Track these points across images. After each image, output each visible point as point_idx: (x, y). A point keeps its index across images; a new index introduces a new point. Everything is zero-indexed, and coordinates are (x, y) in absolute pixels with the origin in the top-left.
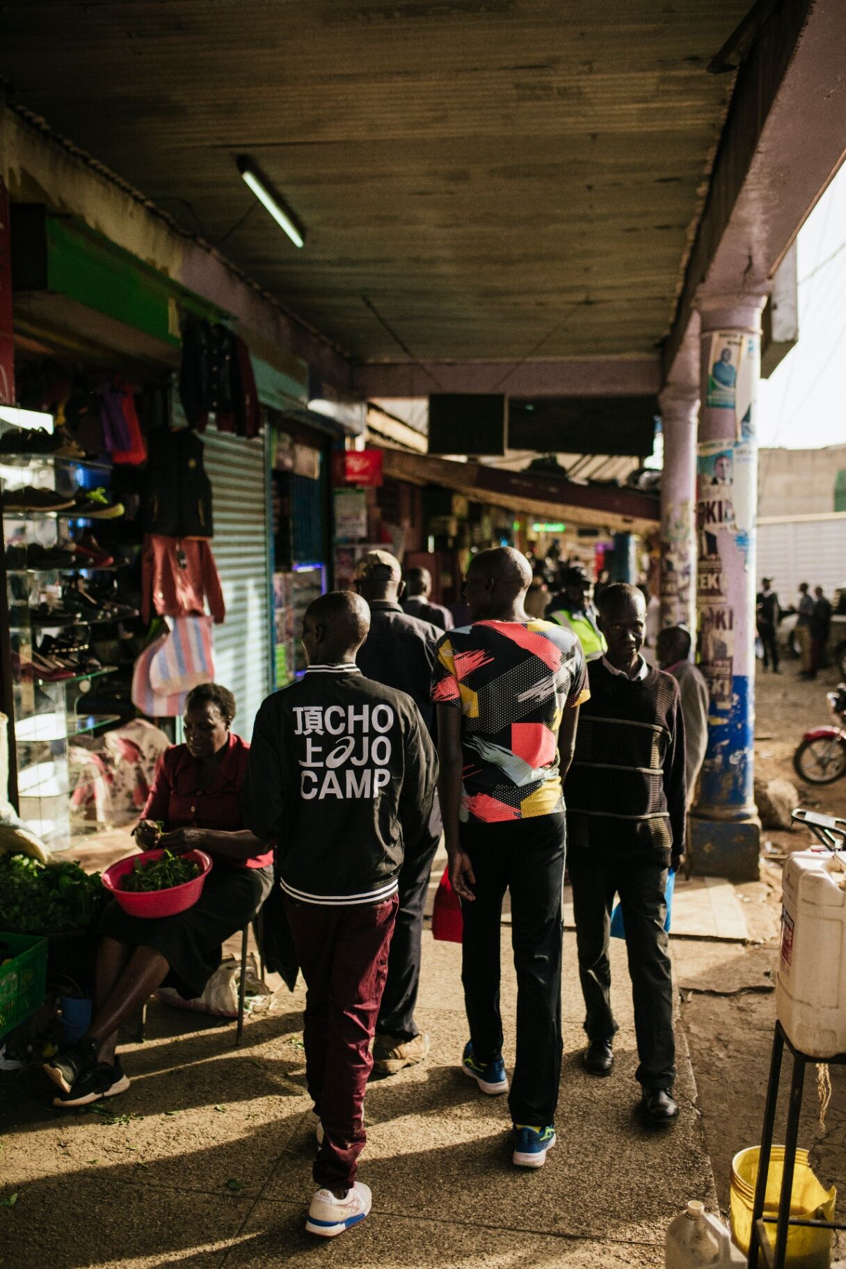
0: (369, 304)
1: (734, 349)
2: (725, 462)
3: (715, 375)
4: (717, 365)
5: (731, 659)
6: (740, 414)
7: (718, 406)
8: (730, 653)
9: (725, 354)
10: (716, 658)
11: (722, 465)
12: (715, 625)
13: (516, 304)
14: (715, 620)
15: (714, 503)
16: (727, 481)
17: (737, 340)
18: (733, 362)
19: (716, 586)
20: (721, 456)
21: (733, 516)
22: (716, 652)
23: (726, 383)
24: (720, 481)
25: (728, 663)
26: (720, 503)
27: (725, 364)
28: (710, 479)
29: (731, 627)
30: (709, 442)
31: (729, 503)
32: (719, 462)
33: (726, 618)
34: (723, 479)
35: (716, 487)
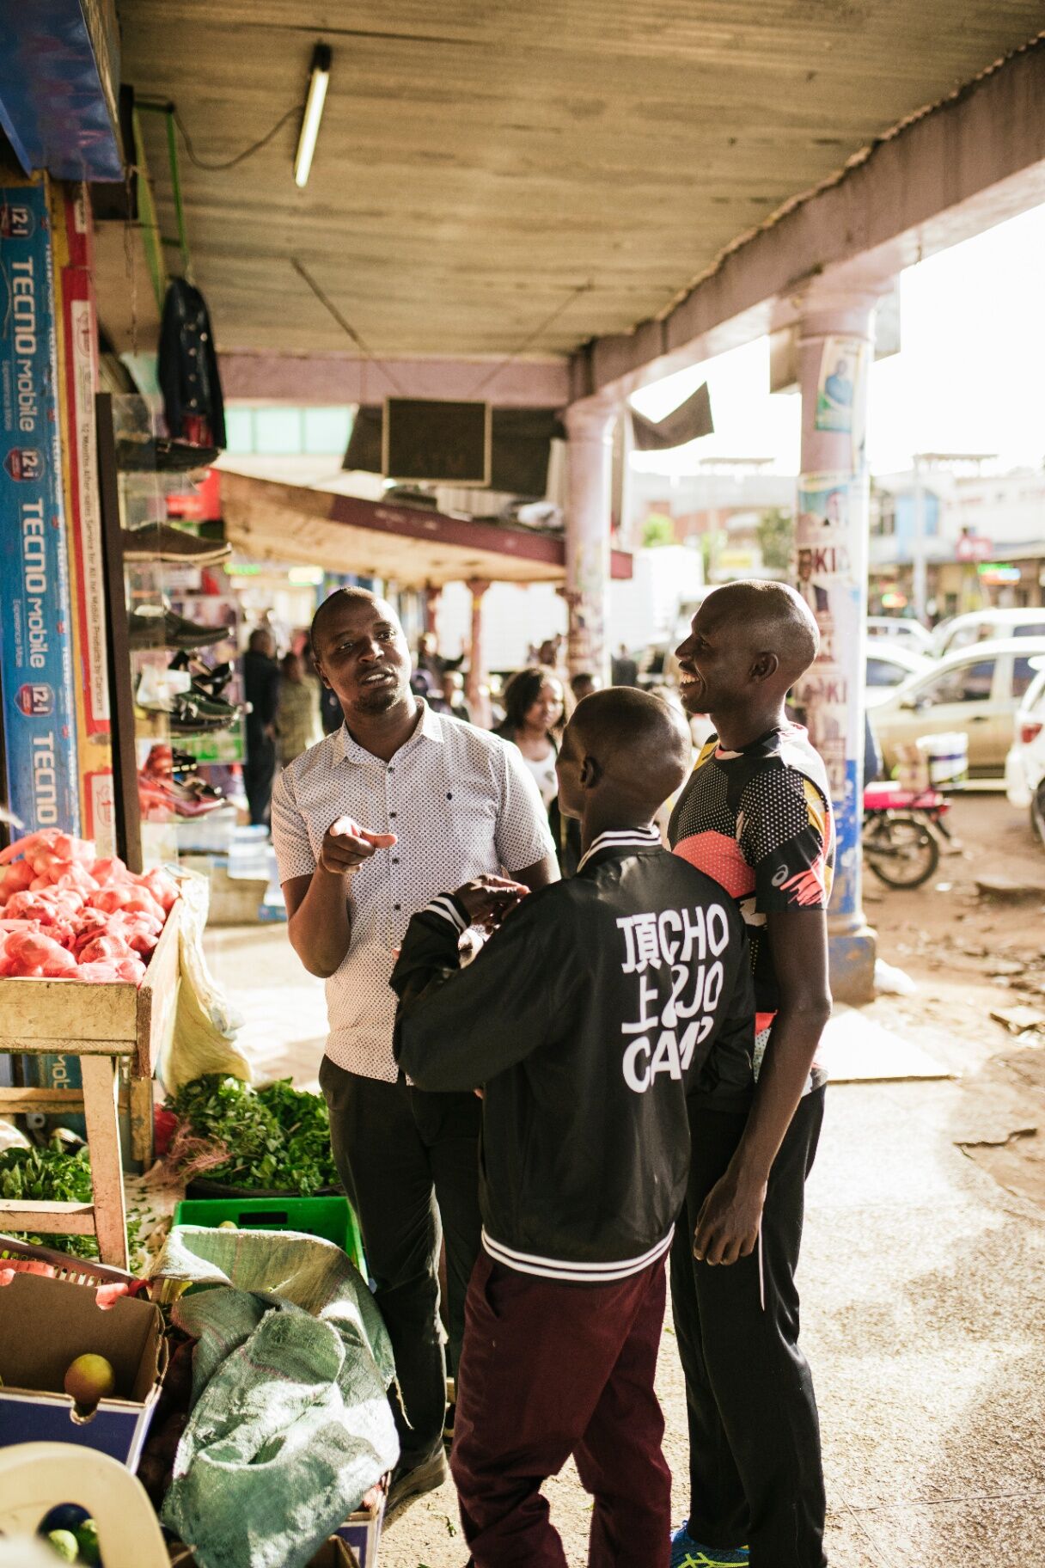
0: (301, 271)
1: (850, 360)
2: (839, 498)
3: (828, 391)
4: (829, 380)
5: (844, 740)
6: (857, 443)
7: (826, 429)
8: (842, 733)
9: (840, 365)
10: (827, 739)
11: (836, 503)
12: (825, 699)
13: (489, 284)
14: (825, 692)
15: (825, 550)
16: (842, 522)
17: (854, 348)
18: (849, 375)
19: (827, 652)
20: (834, 492)
21: (849, 567)
22: (827, 732)
23: (840, 401)
24: (832, 522)
25: (840, 744)
26: (833, 551)
27: (839, 378)
28: (818, 519)
29: (844, 700)
30: (816, 475)
31: (844, 550)
32: (833, 499)
33: (839, 690)
34: (837, 519)
35: (827, 530)
